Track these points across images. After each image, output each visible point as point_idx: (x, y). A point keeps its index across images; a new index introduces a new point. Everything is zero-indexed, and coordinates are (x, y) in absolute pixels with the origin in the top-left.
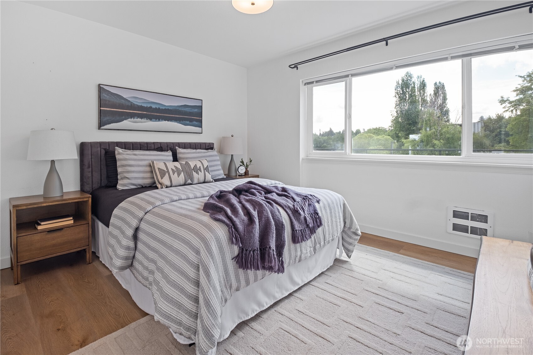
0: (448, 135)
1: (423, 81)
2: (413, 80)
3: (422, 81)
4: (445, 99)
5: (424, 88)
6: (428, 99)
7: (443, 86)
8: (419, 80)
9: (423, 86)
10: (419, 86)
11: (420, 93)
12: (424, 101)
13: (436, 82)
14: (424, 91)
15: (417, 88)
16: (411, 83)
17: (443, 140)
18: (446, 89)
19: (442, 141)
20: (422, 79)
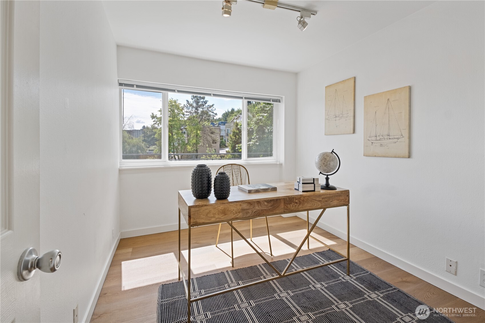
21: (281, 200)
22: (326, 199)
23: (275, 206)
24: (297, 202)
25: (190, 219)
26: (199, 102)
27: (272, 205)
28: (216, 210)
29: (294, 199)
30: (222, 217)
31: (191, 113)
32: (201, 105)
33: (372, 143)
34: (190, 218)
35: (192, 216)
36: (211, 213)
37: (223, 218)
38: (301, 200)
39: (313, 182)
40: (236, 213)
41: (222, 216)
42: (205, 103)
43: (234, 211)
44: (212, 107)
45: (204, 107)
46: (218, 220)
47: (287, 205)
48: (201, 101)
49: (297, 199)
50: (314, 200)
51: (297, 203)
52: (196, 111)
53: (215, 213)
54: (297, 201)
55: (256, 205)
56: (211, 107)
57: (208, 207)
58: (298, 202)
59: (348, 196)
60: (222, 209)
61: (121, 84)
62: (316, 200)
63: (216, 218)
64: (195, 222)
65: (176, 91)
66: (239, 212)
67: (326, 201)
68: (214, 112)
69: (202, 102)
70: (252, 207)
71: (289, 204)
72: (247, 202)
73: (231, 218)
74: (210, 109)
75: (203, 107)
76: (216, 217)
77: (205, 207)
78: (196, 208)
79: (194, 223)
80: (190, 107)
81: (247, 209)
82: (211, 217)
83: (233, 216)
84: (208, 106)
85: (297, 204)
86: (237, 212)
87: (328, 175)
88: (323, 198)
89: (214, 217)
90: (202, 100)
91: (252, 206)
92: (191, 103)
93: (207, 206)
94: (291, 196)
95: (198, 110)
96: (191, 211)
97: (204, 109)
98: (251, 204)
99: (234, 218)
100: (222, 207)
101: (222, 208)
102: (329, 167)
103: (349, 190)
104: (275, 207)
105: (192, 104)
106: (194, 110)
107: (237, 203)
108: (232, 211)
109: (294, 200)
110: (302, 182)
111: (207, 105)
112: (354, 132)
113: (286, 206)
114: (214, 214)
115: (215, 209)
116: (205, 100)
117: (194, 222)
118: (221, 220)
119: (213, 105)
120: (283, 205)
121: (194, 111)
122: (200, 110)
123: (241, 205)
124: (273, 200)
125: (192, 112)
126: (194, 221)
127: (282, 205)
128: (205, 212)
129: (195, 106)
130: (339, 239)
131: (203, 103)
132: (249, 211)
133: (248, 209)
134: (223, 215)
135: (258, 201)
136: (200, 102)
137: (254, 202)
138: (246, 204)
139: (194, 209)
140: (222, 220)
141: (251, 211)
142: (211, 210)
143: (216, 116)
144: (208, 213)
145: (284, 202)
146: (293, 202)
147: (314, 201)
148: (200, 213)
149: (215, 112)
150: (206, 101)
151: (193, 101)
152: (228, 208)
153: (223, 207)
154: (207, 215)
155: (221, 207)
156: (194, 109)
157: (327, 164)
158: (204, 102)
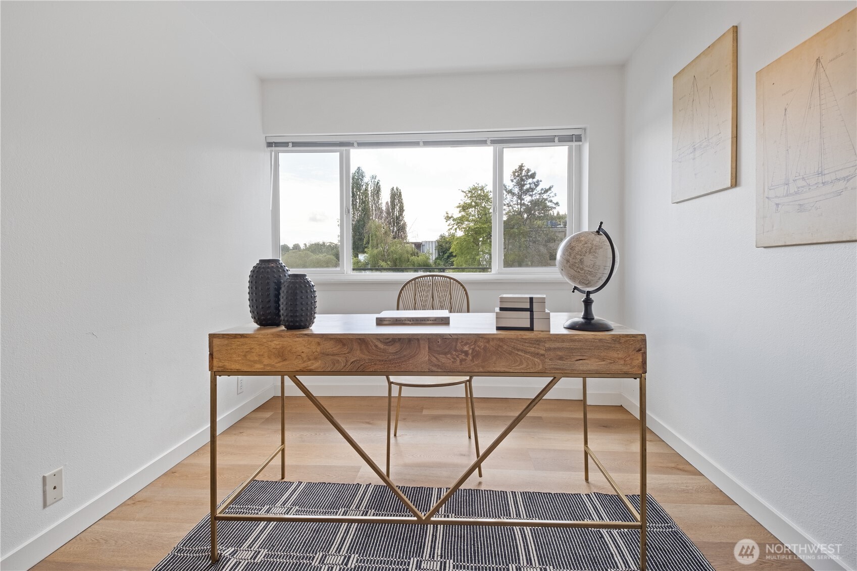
0: (395, 255)
1: (378, 183)
2: (366, 180)
3: (376, 183)
4: (402, 210)
5: (378, 193)
6: (384, 208)
7: (400, 193)
8: (373, 181)
9: (377, 191)
10: (372, 188)
11: (374, 199)
12: (379, 209)
13: (393, 187)
14: (378, 197)
15: (370, 192)
16: (362, 184)
17: (391, 262)
18: (402, 197)
19: (389, 263)
20: (376, 181)
21: (421, 342)
22: (560, 353)
23: (405, 353)
24: (467, 351)
25: (213, 360)
26: (524, 185)
27: (397, 352)
28: (264, 349)
29: (457, 342)
30: (277, 363)
31: (510, 206)
32: (528, 190)
33: (777, 205)
34: (213, 358)
35: (215, 354)
36: (254, 354)
37: (279, 366)
38: (479, 347)
39: (528, 307)
40: (309, 360)
41: (276, 361)
42: (535, 185)
43: (303, 355)
44: (549, 192)
45: (534, 193)
46: (268, 368)
47: (437, 355)
48: (528, 183)
49: (466, 344)
50: (518, 350)
51: (466, 353)
52: (519, 201)
53: (261, 353)
54: (466, 348)
55: (356, 346)
56: (547, 192)
57: (246, 340)
58: (470, 351)
59: (640, 350)
60: (278, 347)
61: (270, 145)
62: (526, 352)
63: (265, 365)
64: (222, 367)
65: (355, 144)
66: (316, 359)
67: (561, 358)
68: (553, 201)
69: (530, 184)
70: (345, 350)
71: (442, 354)
72: (334, 338)
73: (298, 369)
74: (545, 195)
75: (531, 193)
76: (265, 363)
77: (242, 340)
78: (223, 340)
79: (219, 369)
80: (508, 196)
81: (333, 355)
82: (255, 362)
83: (302, 366)
84: (542, 189)
85: (467, 357)
86: (311, 358)
87: (589, 293)
88: (549, 349)
89: (260, 362)
90: (530, 180)
91: (346, 347)
92: (510, 188)
93: (246, 337)
94: (450, 335)
95: (523, 199)
96: (214, 344)
97: (533, 196)
98: (344, 345)
99: (304, 370)
100: (277, 343)
101: (277, 345)
102: (582, 269)
103: (644, 335)
104: (405, 356)
105: (511, 190)
106: (514, 200)
107: (311, 339)
108: (298, 354)
109: (459, 345)
110: (500, 304)
111: (539, 189)
112: (735, 182)
113: (436, 358)
114: (259, 355)
115: (262, 345)
116: (535, 180)
117: (219, 367)
118: (275, 370)
119: (550, 189)
120: (427, 353)
121: (514, 203)
122: (525, 199)
123: (319, 344)
124: (400, 339)
125: (512, 204)
126: (221, 364)
127: (424, 356)
128: (241, 350)
129: (517, 193)
130: (697, 477)
131: (533, 186)
132: (340, 359)
133: (338, 354)
134: (279, 359)
135: (360, 339)
136: (526, 184)
137: (351, 340)
138: (332, 342)
139: (219, 340)
140: (277, 370)
141: (344, 359)
142: (252, 347)
143: (557, 207)
144: (247, 352)
145: (429, 348)
146: (456, 350)
147: (519, 353)
148: (231, 349)
149: (555, 200)
150: (538, 181)
151: (513, 183)
152: (290, 348)
153: (279, 344)
154: (245, 356)
155: (275, 342)
156: (515, 198)
157: (575, 263)
158: (534, 183)
